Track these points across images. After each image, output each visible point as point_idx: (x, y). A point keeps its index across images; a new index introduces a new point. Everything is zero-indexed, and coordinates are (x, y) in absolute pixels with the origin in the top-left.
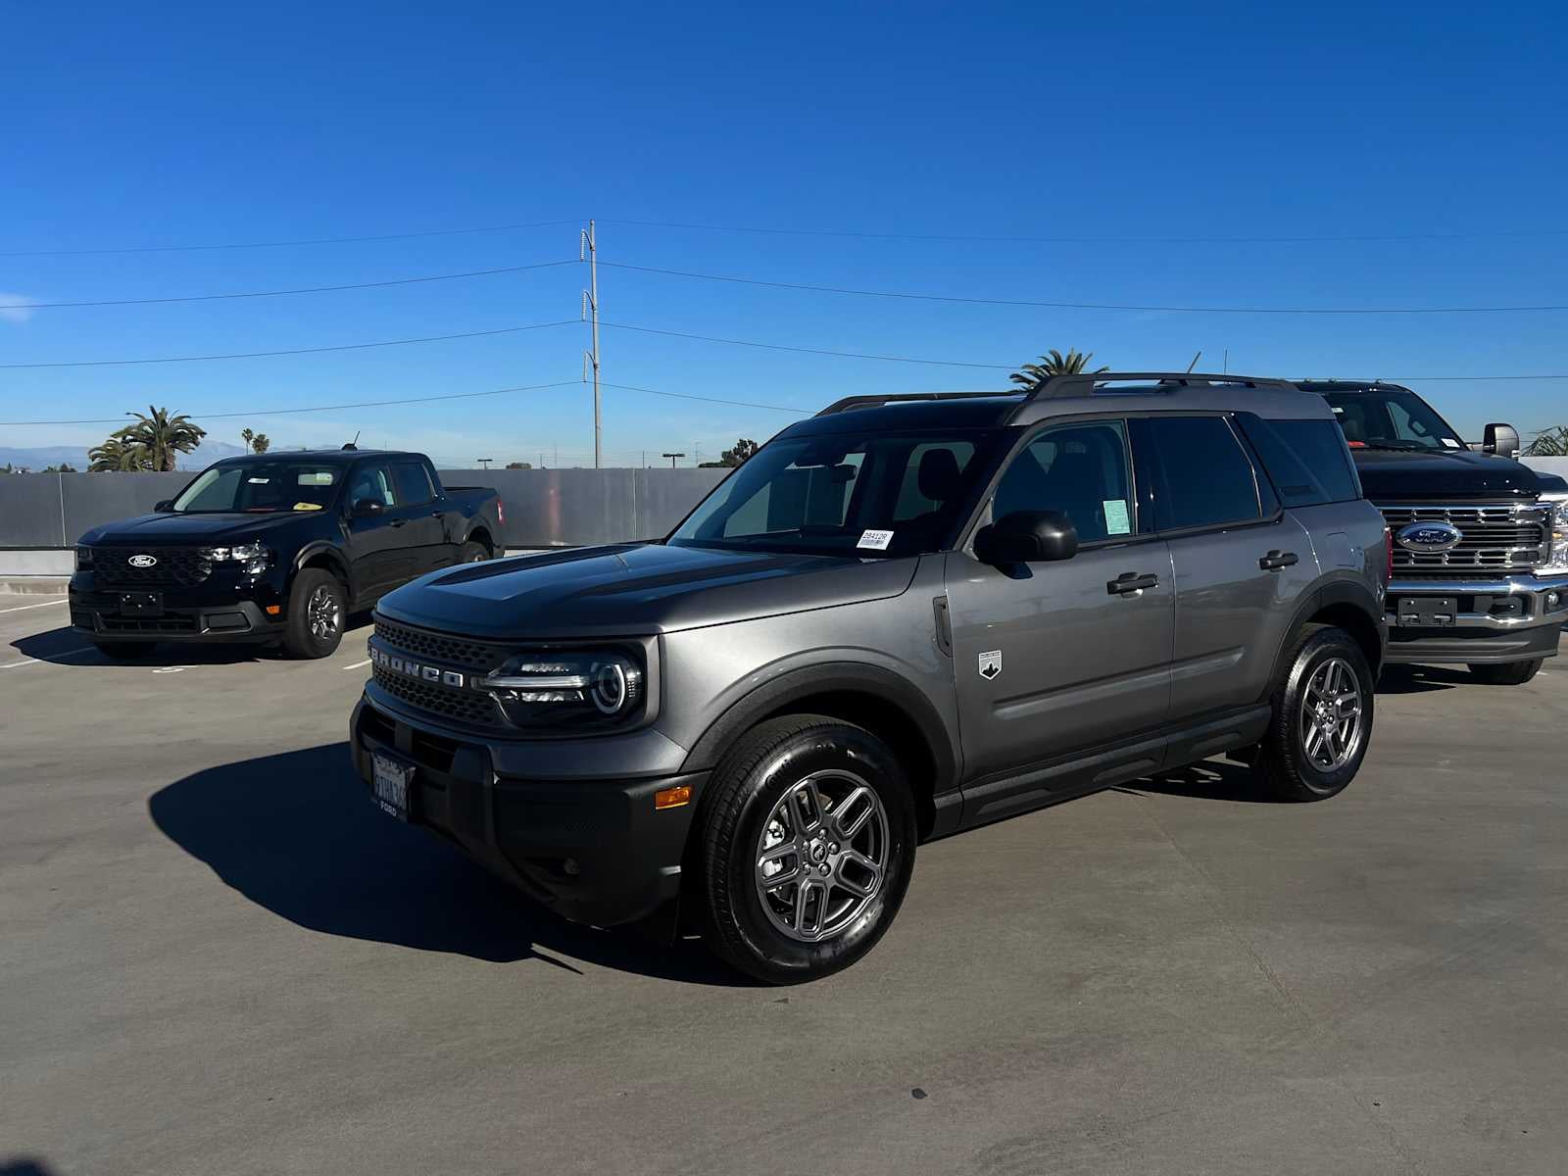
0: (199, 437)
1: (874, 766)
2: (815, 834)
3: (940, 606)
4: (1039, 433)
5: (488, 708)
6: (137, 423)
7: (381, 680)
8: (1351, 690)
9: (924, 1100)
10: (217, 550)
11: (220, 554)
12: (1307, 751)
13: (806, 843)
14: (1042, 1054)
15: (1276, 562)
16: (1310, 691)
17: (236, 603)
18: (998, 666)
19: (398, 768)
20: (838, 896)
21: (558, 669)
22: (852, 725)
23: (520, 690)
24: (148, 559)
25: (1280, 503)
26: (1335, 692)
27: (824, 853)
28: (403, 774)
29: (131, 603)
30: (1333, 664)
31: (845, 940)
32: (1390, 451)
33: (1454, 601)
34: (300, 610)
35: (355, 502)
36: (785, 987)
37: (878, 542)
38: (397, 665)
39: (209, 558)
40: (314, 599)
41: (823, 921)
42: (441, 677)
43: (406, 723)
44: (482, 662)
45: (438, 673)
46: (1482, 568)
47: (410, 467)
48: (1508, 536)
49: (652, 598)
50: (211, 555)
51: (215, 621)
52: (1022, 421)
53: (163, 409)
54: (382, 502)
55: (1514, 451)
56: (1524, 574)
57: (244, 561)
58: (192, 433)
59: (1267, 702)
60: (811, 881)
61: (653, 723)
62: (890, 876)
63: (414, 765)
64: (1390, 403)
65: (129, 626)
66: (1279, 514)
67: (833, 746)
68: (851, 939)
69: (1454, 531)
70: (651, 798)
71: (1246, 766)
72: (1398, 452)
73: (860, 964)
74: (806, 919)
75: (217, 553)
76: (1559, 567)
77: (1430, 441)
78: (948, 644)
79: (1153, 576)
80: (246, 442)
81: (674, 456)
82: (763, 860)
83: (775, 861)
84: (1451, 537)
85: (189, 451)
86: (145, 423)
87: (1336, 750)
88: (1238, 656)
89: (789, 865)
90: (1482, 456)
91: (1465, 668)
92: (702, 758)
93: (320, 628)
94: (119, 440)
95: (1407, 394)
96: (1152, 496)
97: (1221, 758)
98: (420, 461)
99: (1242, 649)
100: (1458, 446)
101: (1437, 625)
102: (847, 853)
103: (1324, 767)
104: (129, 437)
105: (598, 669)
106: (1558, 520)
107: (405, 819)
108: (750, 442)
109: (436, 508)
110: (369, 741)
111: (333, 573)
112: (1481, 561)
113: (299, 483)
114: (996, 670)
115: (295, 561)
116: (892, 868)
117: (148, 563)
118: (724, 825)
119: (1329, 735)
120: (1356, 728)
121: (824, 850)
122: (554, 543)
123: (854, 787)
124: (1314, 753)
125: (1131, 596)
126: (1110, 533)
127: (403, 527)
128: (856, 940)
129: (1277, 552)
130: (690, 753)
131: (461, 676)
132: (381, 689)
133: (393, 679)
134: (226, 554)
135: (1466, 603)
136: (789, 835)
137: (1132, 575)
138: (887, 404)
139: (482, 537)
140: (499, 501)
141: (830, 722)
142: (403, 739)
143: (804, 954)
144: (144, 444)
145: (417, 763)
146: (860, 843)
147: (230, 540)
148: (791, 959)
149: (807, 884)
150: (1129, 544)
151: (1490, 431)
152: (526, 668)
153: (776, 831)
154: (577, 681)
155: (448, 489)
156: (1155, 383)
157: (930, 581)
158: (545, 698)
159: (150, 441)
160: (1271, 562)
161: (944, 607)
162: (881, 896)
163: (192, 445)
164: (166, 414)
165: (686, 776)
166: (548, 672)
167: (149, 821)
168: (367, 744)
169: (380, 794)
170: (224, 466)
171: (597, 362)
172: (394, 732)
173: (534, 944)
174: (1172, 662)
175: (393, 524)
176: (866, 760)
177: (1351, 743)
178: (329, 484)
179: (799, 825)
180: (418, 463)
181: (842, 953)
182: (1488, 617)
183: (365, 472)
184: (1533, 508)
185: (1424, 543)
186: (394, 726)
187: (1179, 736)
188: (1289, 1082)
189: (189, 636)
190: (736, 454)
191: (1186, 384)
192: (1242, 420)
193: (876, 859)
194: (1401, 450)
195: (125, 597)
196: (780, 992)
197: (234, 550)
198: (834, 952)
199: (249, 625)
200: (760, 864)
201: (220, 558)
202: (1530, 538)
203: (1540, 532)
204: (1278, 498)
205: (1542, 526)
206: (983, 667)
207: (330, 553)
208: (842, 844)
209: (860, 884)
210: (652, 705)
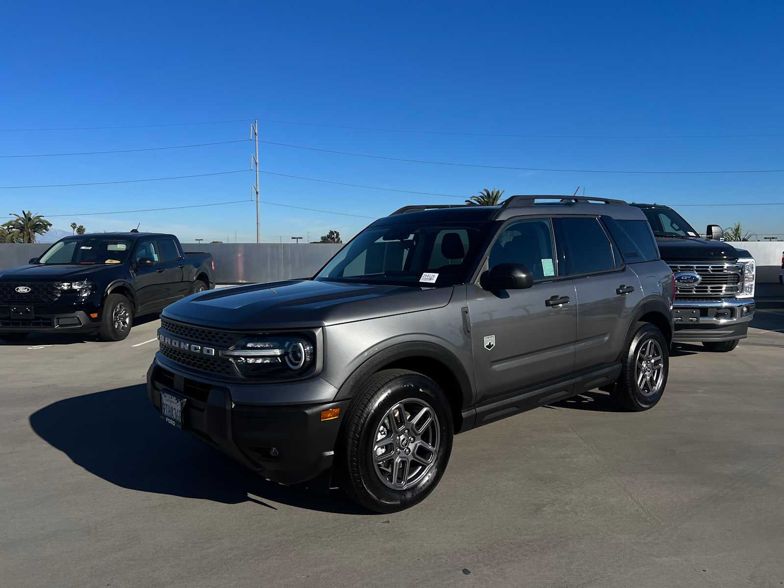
0: (48, 226)
1: (432, 396)
2: (403, 432)
3: (465, 312)
4: (510, 224)
5: (228, 367)
6: (15, 219)
7: (165, 352)
8: (658, 355)
9: (469, 575)
10: (64, 284)
11: (65, 286)
12: (639, 386)
13: (398, 438)
14: (527, 548)
15: (624, 291)
16: (640, 356)
17: (74, 312)
18: (493, 343)
19: (176, 399)
20: (414, 465)
21: (267, 346)
22: (421, 374)
23: (246, 357)
24: (26, 288)
25: (624, 261)
26: (651, 356)
27: (407, 443)
28: (180, 402)
29: (17, 312)
30: (650, 342)
31: (418, 488)
32: (664, 238)
33: (698, 311)
34: (109, 315)
35: (138, 259)
36: (387, 515)
37: (430, 279)
38: (175, 344)
39: (59, 288)
40: (116, 310)
41: (407, 478)
42: (202, 350)
43: (180, 375)
44: (225, 342)
45: (200, 348)
46: (711, 295)
47: (167, 242)
48: (724, 279)
49: (318, 307)
50: (61, 286)
51: (62, 321)
52: (502, 218)
53: (29, 212)
54: (152, 259)
55: (721, 238)
56: (731, 298)
57: (78, 290)
58: (44, 224)
59: (620, 361)
60: (401, 457)
61: (319, 375)
62: (441, 454)
63: (185, 398)
64: (660, 214)
65: (14, 324)
66: (623, 267)
67: (412, 385)
68: (421, 488)
69: (698, 276)
70: (319, 415)
71: (608, 394)
72: (668, 238)
73: (425, 501)
74: (398, 478)
75: (64, 286)
76: (746, 294)
77: (681, 233)
78: (468, 332)
79: (566, 297)
80: (73, 229)
81: (297, 238)
82: (376, 447)
83: (382, 448)
84: (696, 280)
85: (43, 234)
86: (20, 219)
87: (652, 385)
88: (606, 338)
89: (389, 449)
90: (706, 240)
91: (701, 344)
92: (345, 393)
93: (119, 325)
94: (6, 228)
95: (670, 210)
96: (564, 257)
97: (596, 390)
98: (172, 238)
99: (609, 334)
100: (695, 235)
101: (691, 323)
102: (419, 442)
103: (646, 394)
104: (11, 226)
105: (289, 346)
106: (746, 272)
107: (180, 427)
108: (335, 232)
109: (180, 263)
110: (158, 384)
111: (126, 296)
112: (711, 291)
113: (108, 249)
114: (493, 345)
115: (107, 289)
116: (441, 450)
117: (26, 291)
118: (356, 429)
119: (648, 378)
120: (661, 374)
121: (407, 441)
122: (240, 281)
123: (422, 407)
124: (642, 387)
125: (556, 308)
126: (545, 275)
127: (163, 272)
128: (424, 488)
129: (624, 286)
130: (339, 390)
131: (213, 350)
132: (164, 356)
133: (172, 351)
134: (69, 286)
135: (704, 312)
136: (389, 433)
137: (557, 297)
138: (426, 210)
139: (204, 278)
140: (212, 260)
141: (410, 373)
142: (179, 384)
143: (398, 496)
144: (18, 230)
145: (187, 397)
146: (425, 437)
147: (71, 279)
148: (391, 500)
149: (399, 459)
150: (554, 281)
151: (709, 228)
152: (249, 345)
153: (382, 431)
154: (278, 352)
155: (186, 253)
156: (558, 201)
157: (460, 299)
158: (259, 361)
159: (22, 228)
160: (622, 291)
161: (467, 312)
162: (436, 464)
163: (44, 230)
164: (31, 214)
165: (337, 403)
166: (261, 347)
167: (30, 429)
168: (157, 386)
169: (166, 413)
170: (67, 240)
171: (258, 191)
172: (173, 381)
173: (248, 494)
174: (576, 341)
175: (158, 271)
176: (428, 392)
177: (659, 381)
178: (124, 250)
179: (395, 428)
180: (170, 240)
181: (417, 495)
182: (714, 319)
183: (143, 244)
184: (735, 266)
185: (683, 282)
186: (173, 377)
187: (579, 379)
188: (657, 560)
189: (47, 330)
190: (329, 238)
191: (578, 201)
192: (605, 219)
193: (433, 445)
194: (669, 237)
195: (14, 310)
196: (385, 517)
197: (73, 284)
198: (413, 495)
199: (81, 324)
200: (375, 449)
201: (65, 288)
202: (734, 280)
203: (738, 277)
204: (622, 258)
205: (740, 274)
206: (486, 344)
207: (124, 285)
208: (416, 437)
209: (425, 458)
210: (319, 365)
